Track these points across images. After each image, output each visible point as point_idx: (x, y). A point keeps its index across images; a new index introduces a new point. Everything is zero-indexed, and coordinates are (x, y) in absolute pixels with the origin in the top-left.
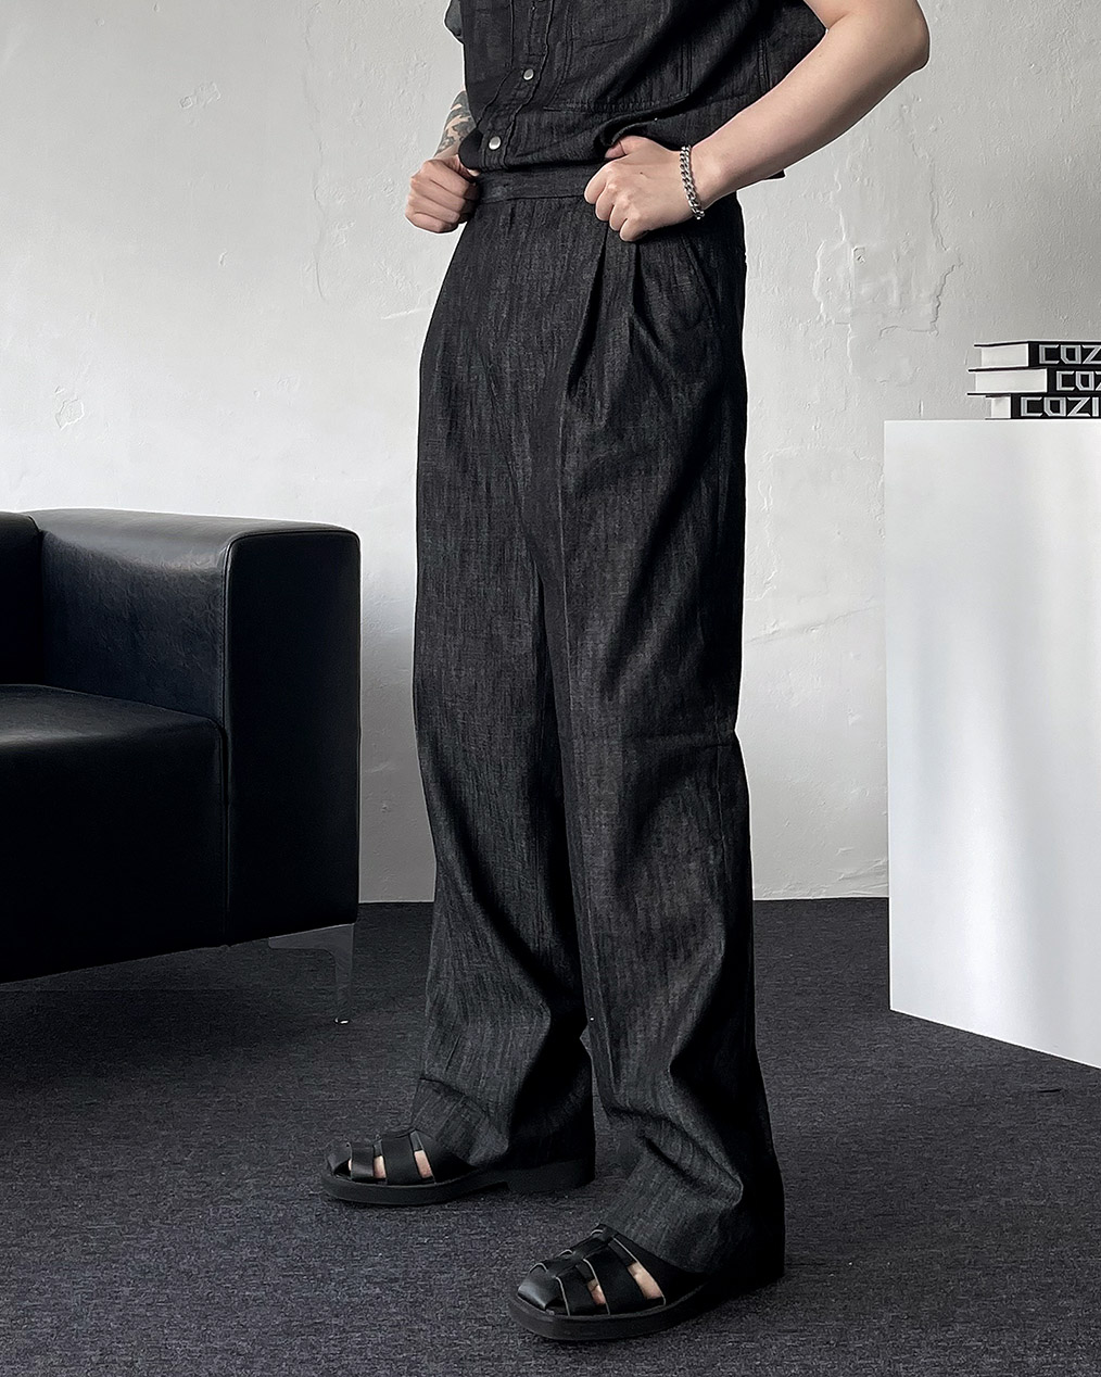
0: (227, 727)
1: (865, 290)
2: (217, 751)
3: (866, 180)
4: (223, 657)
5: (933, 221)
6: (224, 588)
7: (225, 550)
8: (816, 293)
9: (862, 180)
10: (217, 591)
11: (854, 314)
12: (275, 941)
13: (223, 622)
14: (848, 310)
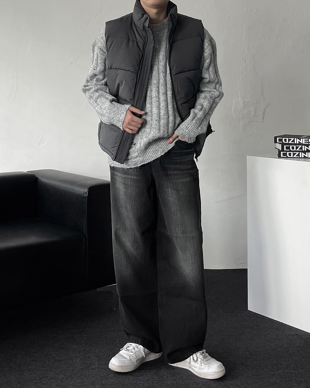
0: (87, 236)
1: (245, 111)
5: (262, 94)
7: (86, 190)
8: (232, 112)
9: (245, 83)
10: (84, 201)
11: (242, 118)
12: (99, 290)
13: (86, 209)
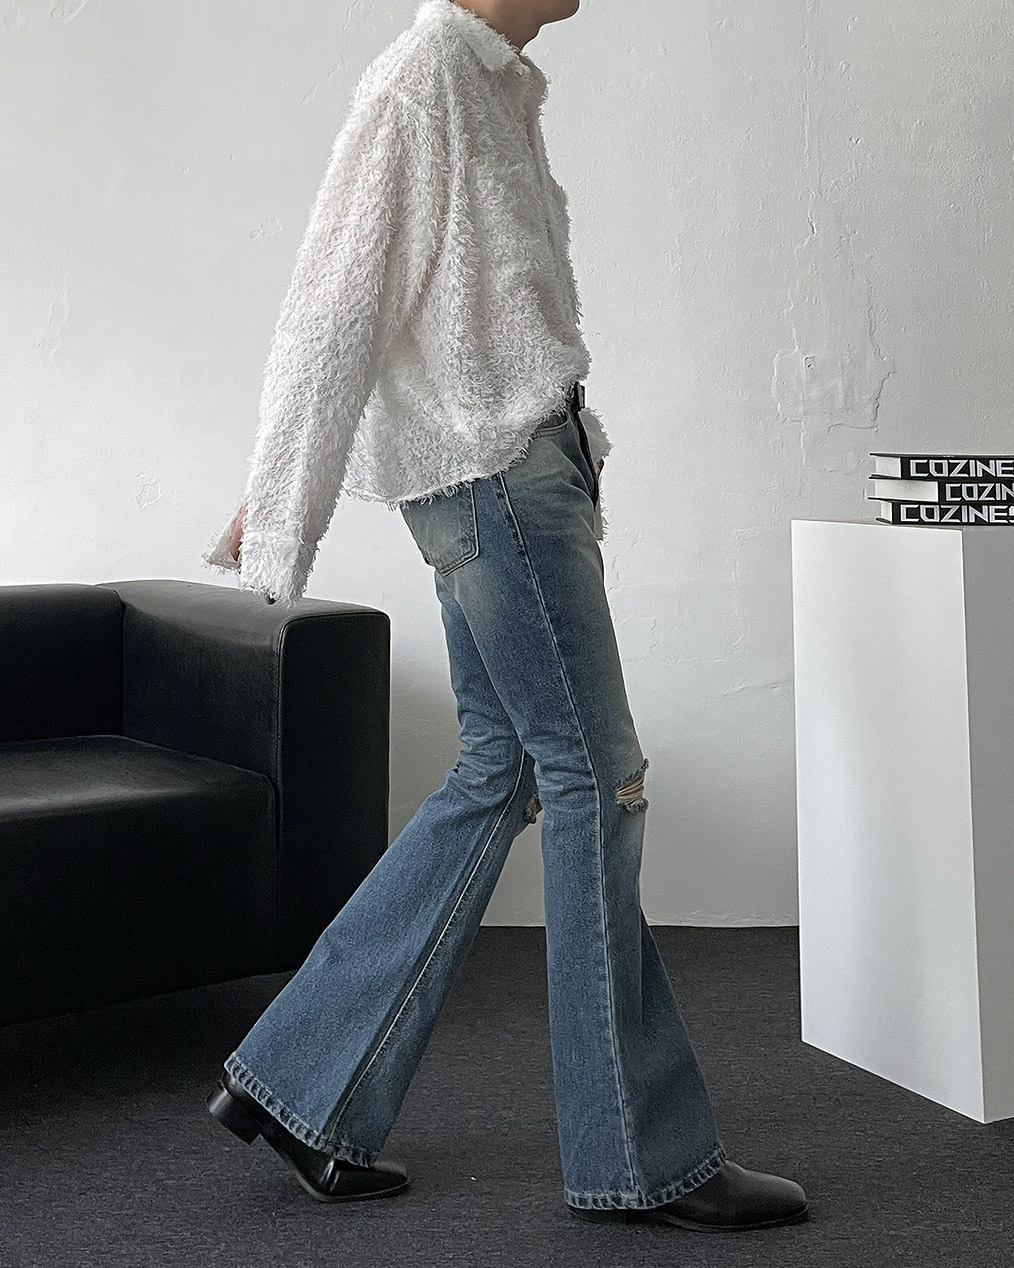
0: (280, 782)
1: (814, 393)
2: (270, 804)
3: (814, 300)
4: (278, 723)
5: (871, 334)
6: (278, 663)
7: (280, 633)
8: (773, 396)
9: (810, 299)
10: (271, 666)
11: (805, 413)
13: (278, 692)
14: (801, 409)
